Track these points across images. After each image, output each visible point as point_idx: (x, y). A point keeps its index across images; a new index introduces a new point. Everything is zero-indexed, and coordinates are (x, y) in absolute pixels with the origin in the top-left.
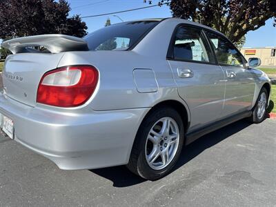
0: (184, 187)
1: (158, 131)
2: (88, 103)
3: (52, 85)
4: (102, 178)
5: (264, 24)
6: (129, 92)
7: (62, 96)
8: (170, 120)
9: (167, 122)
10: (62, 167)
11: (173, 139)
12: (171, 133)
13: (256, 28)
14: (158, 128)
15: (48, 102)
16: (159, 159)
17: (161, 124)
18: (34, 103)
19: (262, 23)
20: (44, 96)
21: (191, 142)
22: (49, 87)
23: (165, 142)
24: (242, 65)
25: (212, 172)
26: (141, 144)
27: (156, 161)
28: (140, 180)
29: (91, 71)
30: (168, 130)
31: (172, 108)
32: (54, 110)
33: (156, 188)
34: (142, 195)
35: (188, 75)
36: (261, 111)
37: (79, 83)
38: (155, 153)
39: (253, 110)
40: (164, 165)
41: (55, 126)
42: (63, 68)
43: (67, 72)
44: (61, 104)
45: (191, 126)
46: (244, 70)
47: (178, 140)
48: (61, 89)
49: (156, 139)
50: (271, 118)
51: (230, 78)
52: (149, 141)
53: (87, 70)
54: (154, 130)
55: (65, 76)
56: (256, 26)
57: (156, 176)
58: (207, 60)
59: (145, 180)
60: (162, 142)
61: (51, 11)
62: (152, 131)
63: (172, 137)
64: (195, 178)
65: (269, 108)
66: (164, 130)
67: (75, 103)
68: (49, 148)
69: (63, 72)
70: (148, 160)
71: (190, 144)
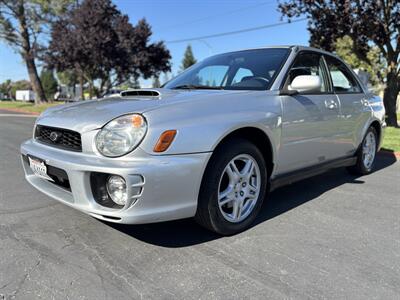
61: (128, 36)
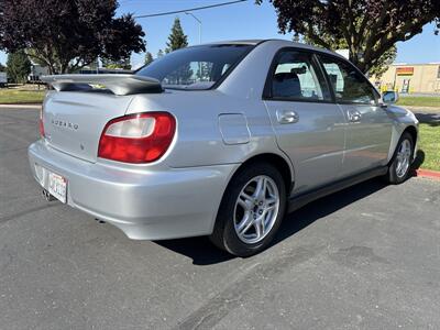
0: (285, 265)
1: (250, 194)
2: (163, 158)
3: (119, 136)
4: (178, 255)
5: (421, 31)
6: (213, 143)
7: (132, 150)
8: (267, 179)
9: (262, 181)
10: (132, 236)
11: (270, 205)
12: (268, 196)
13: (408, 38)
14: (251, 189)
15: (113, 156)
16: (252, 230)
17: (254, 185)
18: (94, 157)
19: (417, 30)
20: (108, 149)
21: (295, 209)
22: (115, 139)
23: (260, 208)
24: (373, 102)
25: (323, 247)
26: (229, 210)
27: (247, 233)
28: (227, 257)
29: (166, 118)
30: (264, 193)
31: (269, 164)
32: (124, 166)
33: (248, 266)
34: (229, 275)
35: (291, 120)
36: (402, 167)
37: (153, 134)
38: (246, 221)
39: (389, 165)
40: (259, 237)
41: (125, 186)
42: (132, 116)
43: (136, 121)
44: (130, 159)
45: (295, 188)
46: (374, 109)
47: (277, 205)
48: (129, 141)
49: (248, 203)
50: (419, 177)
51: (353, 121)
52: (239, 206)
53: (161, 118)
54: (245, 191)
55: (134, 125)
56: (409, 34)
57: (247, 252)
58: (321, 96)
59: (233, 257)
60: (255, 208)
62: (242, 193)
63: (270, 201)
64: (299, 255)
65: (417, 162)
66: (259, 192)
67: (148, 159)
68: (117, 213)
69: (132, 121)
70: (237, 230)
71: (294, 212)
